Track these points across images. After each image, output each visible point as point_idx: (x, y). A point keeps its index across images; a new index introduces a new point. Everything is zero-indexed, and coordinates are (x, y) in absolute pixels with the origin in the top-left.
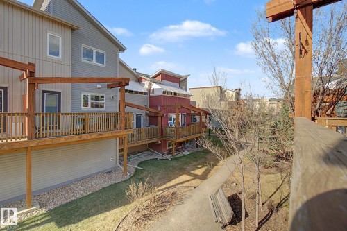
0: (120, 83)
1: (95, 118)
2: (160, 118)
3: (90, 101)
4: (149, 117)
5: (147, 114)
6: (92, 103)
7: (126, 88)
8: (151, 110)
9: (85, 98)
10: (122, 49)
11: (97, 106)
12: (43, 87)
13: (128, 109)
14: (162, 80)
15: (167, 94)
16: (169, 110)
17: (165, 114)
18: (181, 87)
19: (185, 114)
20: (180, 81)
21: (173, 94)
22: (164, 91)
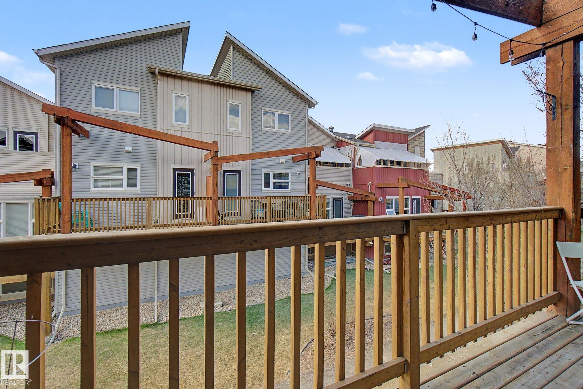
0: (309, 154)
1: (279, 202)
2: (370, 204)
3: (272, 180)
4: (354, 201)
5: (349, 198)
6: (274, 183)
7: (317, 159)
8: (357, 191)
9: (267, 176)
10: (311, 104)
11: (280, 187)
12: (226, 166)
13: (320, 191)
14: (375, 142)
15: (383, 165)
16: (387, 190)
17: (380, 198)
18: (411, 148)
19: (420, 197)
20: (409, 139)
21: (395, 164)
22: (378, 160)
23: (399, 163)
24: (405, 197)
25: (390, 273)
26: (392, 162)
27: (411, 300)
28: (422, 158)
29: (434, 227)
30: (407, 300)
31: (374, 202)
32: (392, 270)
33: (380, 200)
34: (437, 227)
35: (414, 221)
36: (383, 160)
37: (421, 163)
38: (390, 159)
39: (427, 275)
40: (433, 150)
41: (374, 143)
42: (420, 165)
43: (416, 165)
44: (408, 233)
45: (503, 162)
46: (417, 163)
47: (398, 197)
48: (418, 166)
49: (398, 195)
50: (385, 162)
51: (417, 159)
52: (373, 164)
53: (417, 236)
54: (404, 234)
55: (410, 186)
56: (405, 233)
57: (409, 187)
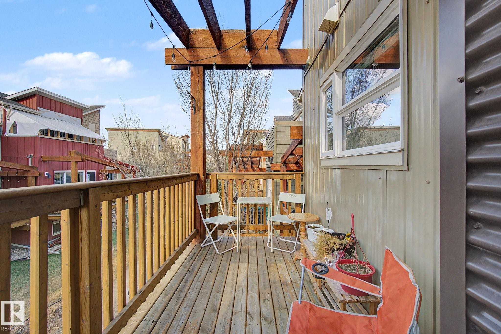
2: (31, 180)
14: (38, 108)
15: (51, 136)
16: (56, 164)
17: (46, 173)
18: (85, 124)
19: (95, 171)
20: (83, 114)
21: (67, 136)
22: (43, 130)
23: (71, 136)
24: (79, 171)
25: (59, 253)
26: (62, 135)
27: (91, 285)
28: (98, 135)
29: (117, 194)
30: (85, 286)
31: (36, 178)
32: (62, 250)
33: (46, 175)
34: (121, 194)
35: (95, 189)
36: (51, 131)
37: (96, 139)
38: (60, 131)
39: (110, 247)
40: (108, 129)
41: (37, 110)
42: (94, 140)
43: (91, 141)
44: (86, 204)
45: (159, 146)
46: (92, 139)
47: (70, 171)
48: (93, 142)
49: (70, 170)
50: (53, 133)
51: (92, 135)
52: (35, 133)
53: (98, 207)
54: (81, 207)
55: (85, 160)
56: (82, 204)
57: (83, 160)
